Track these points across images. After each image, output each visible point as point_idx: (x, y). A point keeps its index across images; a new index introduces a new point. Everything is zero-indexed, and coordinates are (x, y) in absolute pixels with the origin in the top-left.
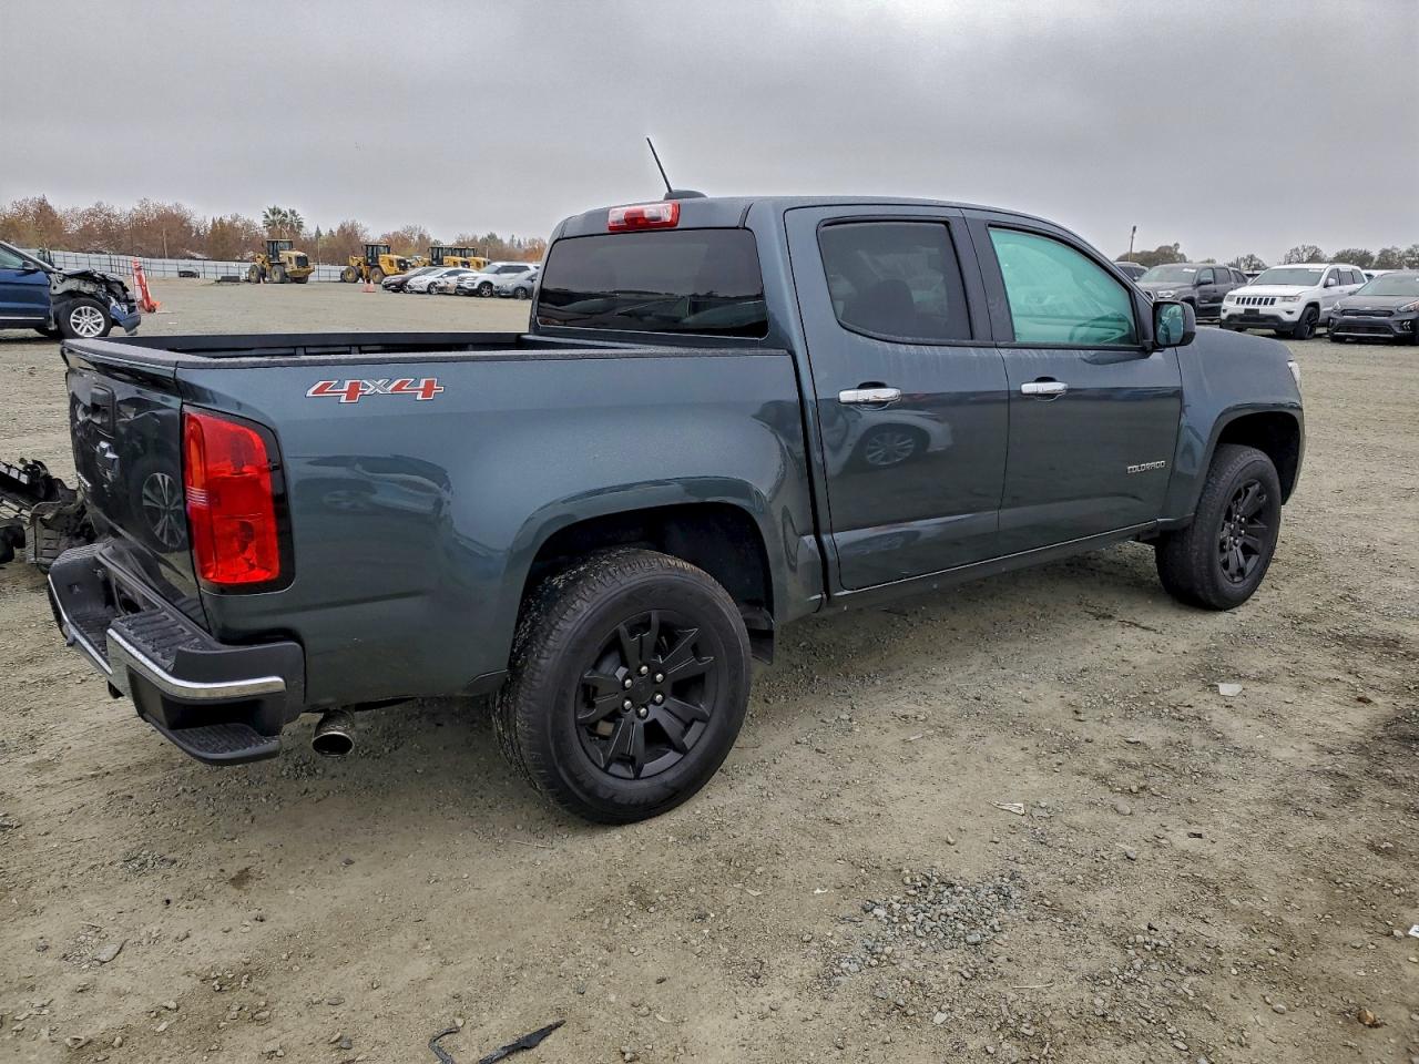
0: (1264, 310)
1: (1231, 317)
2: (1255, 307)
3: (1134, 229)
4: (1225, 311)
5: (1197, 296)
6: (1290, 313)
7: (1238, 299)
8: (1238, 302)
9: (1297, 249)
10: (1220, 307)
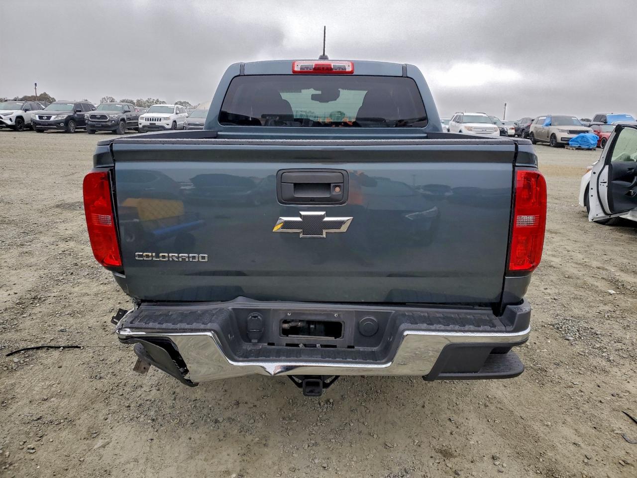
0: (158, 123)
1: (144, 127)
2: (154, 122)
3: (36, 84)
4: (140, 124)
5: (125, 117)
6: (168, 125)
7: (146, 119)
8: (146, 120)
9: (104, 98)
10: (137, 122)
